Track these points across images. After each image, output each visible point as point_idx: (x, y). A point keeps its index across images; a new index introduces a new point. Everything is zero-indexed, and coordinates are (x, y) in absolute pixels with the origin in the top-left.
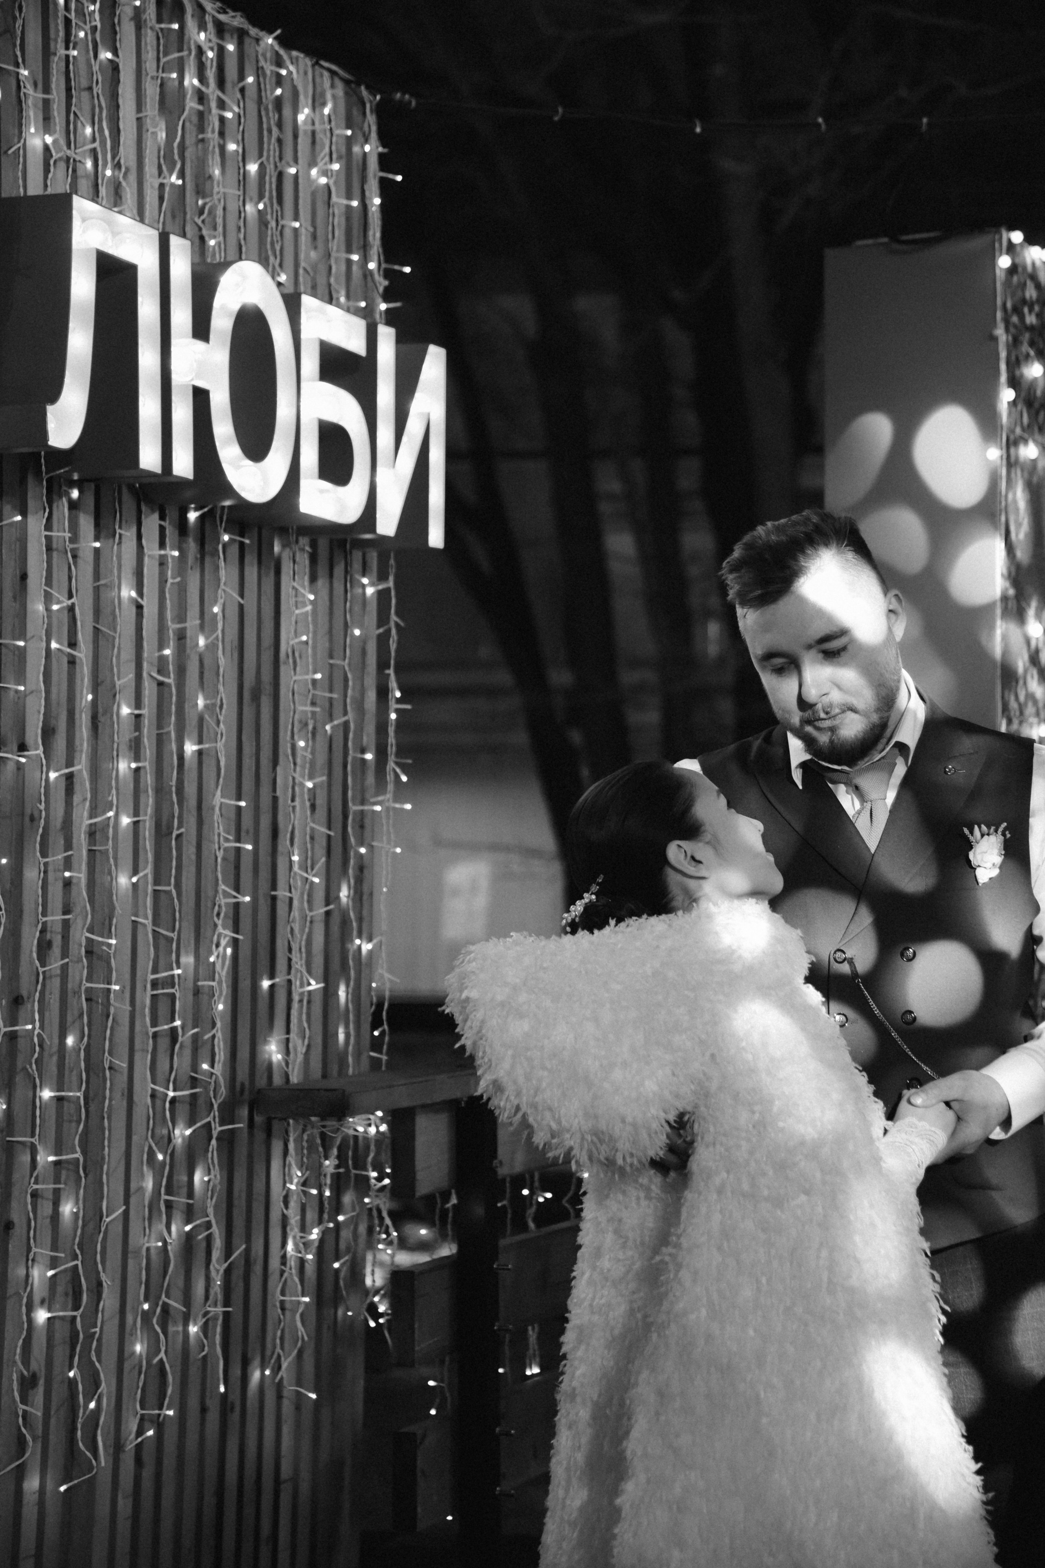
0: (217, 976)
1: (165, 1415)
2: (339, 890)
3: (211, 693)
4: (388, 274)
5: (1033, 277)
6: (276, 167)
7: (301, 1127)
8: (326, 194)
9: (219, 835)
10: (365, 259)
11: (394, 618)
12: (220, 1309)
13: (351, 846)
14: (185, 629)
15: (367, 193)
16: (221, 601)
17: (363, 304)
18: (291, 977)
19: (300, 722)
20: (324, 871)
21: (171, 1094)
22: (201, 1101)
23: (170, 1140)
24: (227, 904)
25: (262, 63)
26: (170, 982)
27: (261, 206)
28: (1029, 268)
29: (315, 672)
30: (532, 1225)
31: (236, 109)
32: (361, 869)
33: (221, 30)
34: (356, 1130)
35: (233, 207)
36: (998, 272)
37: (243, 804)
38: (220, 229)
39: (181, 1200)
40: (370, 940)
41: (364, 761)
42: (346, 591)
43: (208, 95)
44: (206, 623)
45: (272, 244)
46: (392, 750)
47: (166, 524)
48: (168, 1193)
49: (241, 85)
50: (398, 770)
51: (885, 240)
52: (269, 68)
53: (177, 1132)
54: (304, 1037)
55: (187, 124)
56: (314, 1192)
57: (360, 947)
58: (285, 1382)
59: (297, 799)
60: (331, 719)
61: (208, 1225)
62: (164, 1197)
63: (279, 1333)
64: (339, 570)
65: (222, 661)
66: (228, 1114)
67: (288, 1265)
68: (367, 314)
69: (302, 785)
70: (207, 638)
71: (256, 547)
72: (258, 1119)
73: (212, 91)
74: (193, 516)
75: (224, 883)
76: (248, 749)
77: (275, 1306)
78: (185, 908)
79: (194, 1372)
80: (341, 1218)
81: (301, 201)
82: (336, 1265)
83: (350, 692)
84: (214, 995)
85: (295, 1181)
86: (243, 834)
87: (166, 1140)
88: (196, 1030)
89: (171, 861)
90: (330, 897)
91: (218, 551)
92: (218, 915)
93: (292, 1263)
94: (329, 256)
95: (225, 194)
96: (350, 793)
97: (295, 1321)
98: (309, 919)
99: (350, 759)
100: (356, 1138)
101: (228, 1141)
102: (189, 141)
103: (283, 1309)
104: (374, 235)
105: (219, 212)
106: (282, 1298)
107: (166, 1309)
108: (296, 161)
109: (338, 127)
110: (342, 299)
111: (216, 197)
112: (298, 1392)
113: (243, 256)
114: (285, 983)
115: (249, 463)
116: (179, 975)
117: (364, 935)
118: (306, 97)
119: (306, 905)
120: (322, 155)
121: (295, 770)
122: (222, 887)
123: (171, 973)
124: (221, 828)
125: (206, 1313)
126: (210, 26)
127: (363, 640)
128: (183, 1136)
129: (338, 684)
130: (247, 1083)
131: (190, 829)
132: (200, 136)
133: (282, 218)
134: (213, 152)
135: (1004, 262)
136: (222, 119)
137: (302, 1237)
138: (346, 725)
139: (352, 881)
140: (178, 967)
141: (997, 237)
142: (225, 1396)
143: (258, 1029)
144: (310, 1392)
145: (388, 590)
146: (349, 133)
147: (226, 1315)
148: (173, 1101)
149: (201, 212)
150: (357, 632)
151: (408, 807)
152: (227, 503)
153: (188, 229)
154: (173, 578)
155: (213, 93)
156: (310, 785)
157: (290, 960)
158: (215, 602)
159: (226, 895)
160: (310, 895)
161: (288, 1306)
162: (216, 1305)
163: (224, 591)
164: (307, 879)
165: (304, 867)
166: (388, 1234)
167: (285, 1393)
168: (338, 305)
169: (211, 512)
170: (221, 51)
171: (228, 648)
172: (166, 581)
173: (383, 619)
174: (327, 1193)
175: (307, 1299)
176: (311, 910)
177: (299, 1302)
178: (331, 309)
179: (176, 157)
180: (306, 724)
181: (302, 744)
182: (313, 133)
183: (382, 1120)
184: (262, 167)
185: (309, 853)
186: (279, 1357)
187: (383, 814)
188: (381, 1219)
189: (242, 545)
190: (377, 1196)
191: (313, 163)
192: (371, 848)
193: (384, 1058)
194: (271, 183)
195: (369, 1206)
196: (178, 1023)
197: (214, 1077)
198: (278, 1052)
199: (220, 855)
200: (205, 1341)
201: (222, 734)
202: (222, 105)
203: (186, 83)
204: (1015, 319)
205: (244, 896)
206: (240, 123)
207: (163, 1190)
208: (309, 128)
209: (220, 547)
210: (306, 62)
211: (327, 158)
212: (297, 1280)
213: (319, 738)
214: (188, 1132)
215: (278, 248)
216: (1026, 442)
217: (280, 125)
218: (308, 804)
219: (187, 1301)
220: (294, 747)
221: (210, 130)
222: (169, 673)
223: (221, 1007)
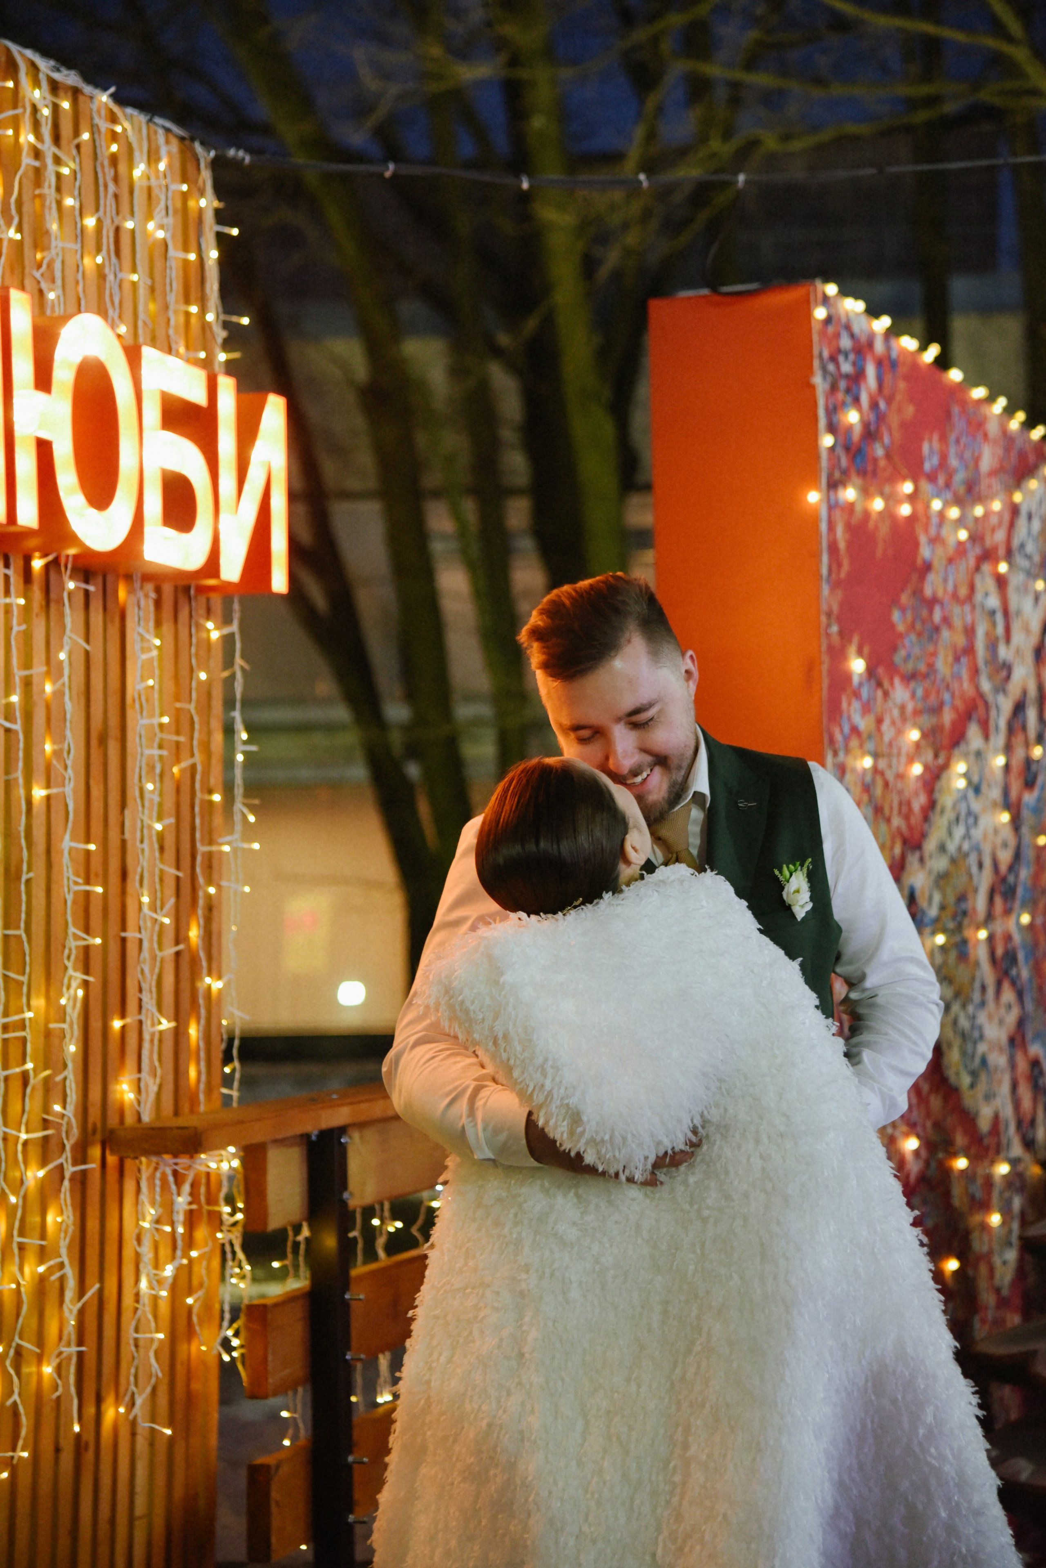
0: (68, 1018)
1: (20, 1457)
2: (188, 929)
3: (59, 739)
4: (226, 325)
5: (848, 327)
6: (113, 221)
7: (153, 1165)
8: (163, 249)
9: (68, 878)
10: (203, 311)
11: (239, 661)
12: (74, 1349)
13: (200, 886)
14: (31, 676)
15: (203, 246)
16: (67, 648)
17: (202, 355)
18: (143, 1017)
19: (148, 765)
20: (173, 912)
21: (24, 1136)
22: (53, 1143)
23: (22, 1182)
24: (77, 947)
25: (97, 120)
26: (22, 1025)
27: (99, 260)
28: (844, 320)
29: (162, 715)
30: (381, 1254)
31: (72, 165)
32: (210, 908)
33: (55, 87)
34: (209, 1167)
35: (71, 261)
36: (813, 323)
37: (92, 847)
38: (59, 282)
39: (32, 1241)
40: (220, 977)
41: (211, 803)
42: (191, 636)
43: (43, 152)
44: (53, 669)
45: (111, 296)
46: (239, 791)
47: (10, 572)
48: (21, 1234)
49: (76, 141)
50: (245, 810)
51: (705, 291)
52: (104, 125)
53: (29, 1174)
54: (155, 1075)
55: (25, 181)
56: (168, 1229)
57: (209, 987)
58: (139, 1420)
59: (146, 841)
60: (178, 760)
61: (62, 1266)
62: (17, 1239)
63: (133, 1371)
64: (184, 615)
65: (69, 706)
66: (81, 1155)
67: (141, 1302)
68: (207, 364)
69: (150, 828)
70: (54, 683)
71: (100, 593)
72: (111, 1159)
73: (48, 148)
74: (38, 564)
75: (75, 925)
76: (96, 791)
77: (128, 1343)
78: (33, 952)
79: (48, 1412)
80: (194, 1254)
81: (138, 256)
82: (190, 1301)
83: (196, 735)
84: (64, 1037)
85: (148, 1218)
86: (92, 877)
87: (18, 1182)
88: (48, 1072)
89: (20, 905)
90: (179, 936)
91: (62, 599)
92: (69, 958)
93: (145, 1300)
94: (167, 307)
95: (63, 249)
96: (198, 835)
97: (149, 1358)
98: (158, 959)
99: (197, 801)
100: (208, 1174)
101: (81, 1181)
102: (26, 198)
103: (137, 1346)
104: (212, 288)
105: (58, 266)
106: (136, 1335)
107: (19, 1352)
108: (132, 214)
109: (173, 181)
110: (182, 350)
111: (53, 252)
112: (153, 1430)
113: (83, 308)
114: (136, 1025)
115: (93, 511)
116: (30, 1019)
117: (214, 971)
118: (141, 152)
119: (156, 945)
120: (157, 210)
121: (143, 813)
122: (72, 930)
123: (21, 1016)
124: (70, 870)
125: (61, 1353)
126: (44, 83)
127: (209, 683)
128: (35, 1177)
129: (185, 726)
130: (99, 1125)
131: (38, 874)
132: (37, 192)
133: (121, 270)
134: (50, 208)
135: (820, 313)
136: (59, 176)
137: (155, 1275)
138: (193, 767)
139: (202, 921)
140: (29, 1009)
141: (811, 289)
142: (78, 1436)
143: (110, 1068)
144: (164, 1427)
145: (231, 636)
146: (185, 187)
147: (80, 1355)
148: (26, 1143)
149: (39, 266)
150: (203, 676)
151: (256, 846)
152: (72, 551)
153: (28, 282)
154: (19, 624)
155: (49, 148)
156: (159, 827)
157: (140, 1000)
158: (61, 648)
159: (76, 937)
160: (160, 935)
161: (141, 1343)
162: (69, 1345)
163: (70, 638)
164: (156, 920)
165: (153, 907)
166: (241, 1267)
167: (139, 1430)
168: (178, 355)
169: (56, 562)
170: (56, 108)
171: (74, 692)
172: (11, 629)
173: (228, 662)
174: (181, 1230)
175: (161, 1336)
176: (160, 949)
177: (152, 1340)
178: (171, 359)
179: (13, 211)
180: (153, 768)
181: (150, 786)
182: (149, 189)
183: (234, 1156)
184: (99, 221)
185: (159, 894)
186: (133, 1394)
187: (231, 855)
188: (234, 1253)
189: (87, 593)
190: (229, 1231)
191: (149, 216)
192: (219, 887)
193: (235, 1094)
194: (108, 237)
195: (221, 1241)
196: (29, 1066)
197: (66, 1119)
198: (130, 1091)
199: (70, 898)
200: (59, 1382)
201: (70, 779)
202: (57, 161)
203: (22, 139)
204: (831, 367)
205: (94, 937)
206: (76, 179)
207: (15, 1233)
208: (145, 183)
209: (65, 595)
210: (141, 118)
211: (163, 212)
212: (150, 1317)
213: (167, 779)
214: (41, 1173)
215: (117, 301)
216: (844, 486)
217: (116, 179)
218: (156, 846)
219: (40, 1342)
220: (142, 790)
221: (46, 184)
222: (16, 719)
223: (72, 1048)
